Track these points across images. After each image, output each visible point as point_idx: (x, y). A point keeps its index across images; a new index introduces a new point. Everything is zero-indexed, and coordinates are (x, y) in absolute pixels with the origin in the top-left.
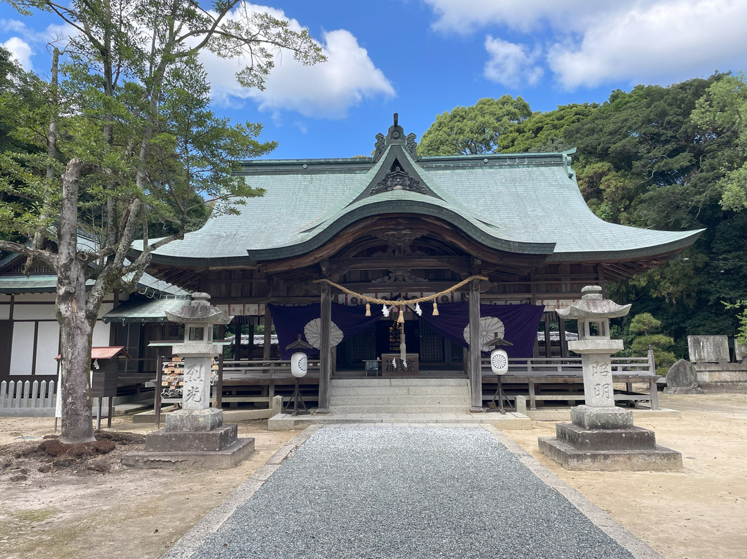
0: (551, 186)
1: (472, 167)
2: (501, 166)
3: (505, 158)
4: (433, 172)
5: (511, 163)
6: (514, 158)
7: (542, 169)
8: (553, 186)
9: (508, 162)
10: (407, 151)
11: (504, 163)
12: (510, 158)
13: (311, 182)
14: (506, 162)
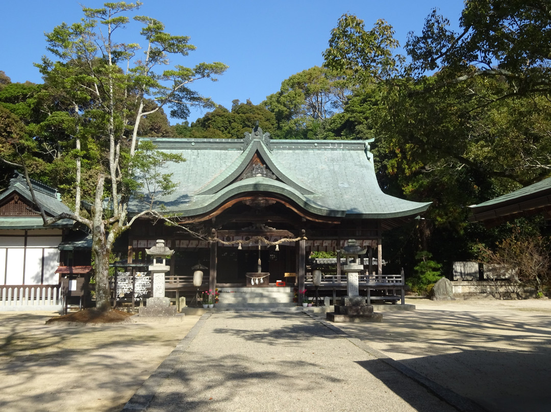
0: (355, 165)
1: (307, 149)
2: (325, 149)
3: (328, 143)
4: (280, 151)
5: (332, 147)
6: (335, 143)
7: (352, 152)
8: (357, 165)
9: (331, 147)
10: (264, 144)
11: (327, 147)
12: (332, 143)
13: (198, 155)
14: (329, 146)
